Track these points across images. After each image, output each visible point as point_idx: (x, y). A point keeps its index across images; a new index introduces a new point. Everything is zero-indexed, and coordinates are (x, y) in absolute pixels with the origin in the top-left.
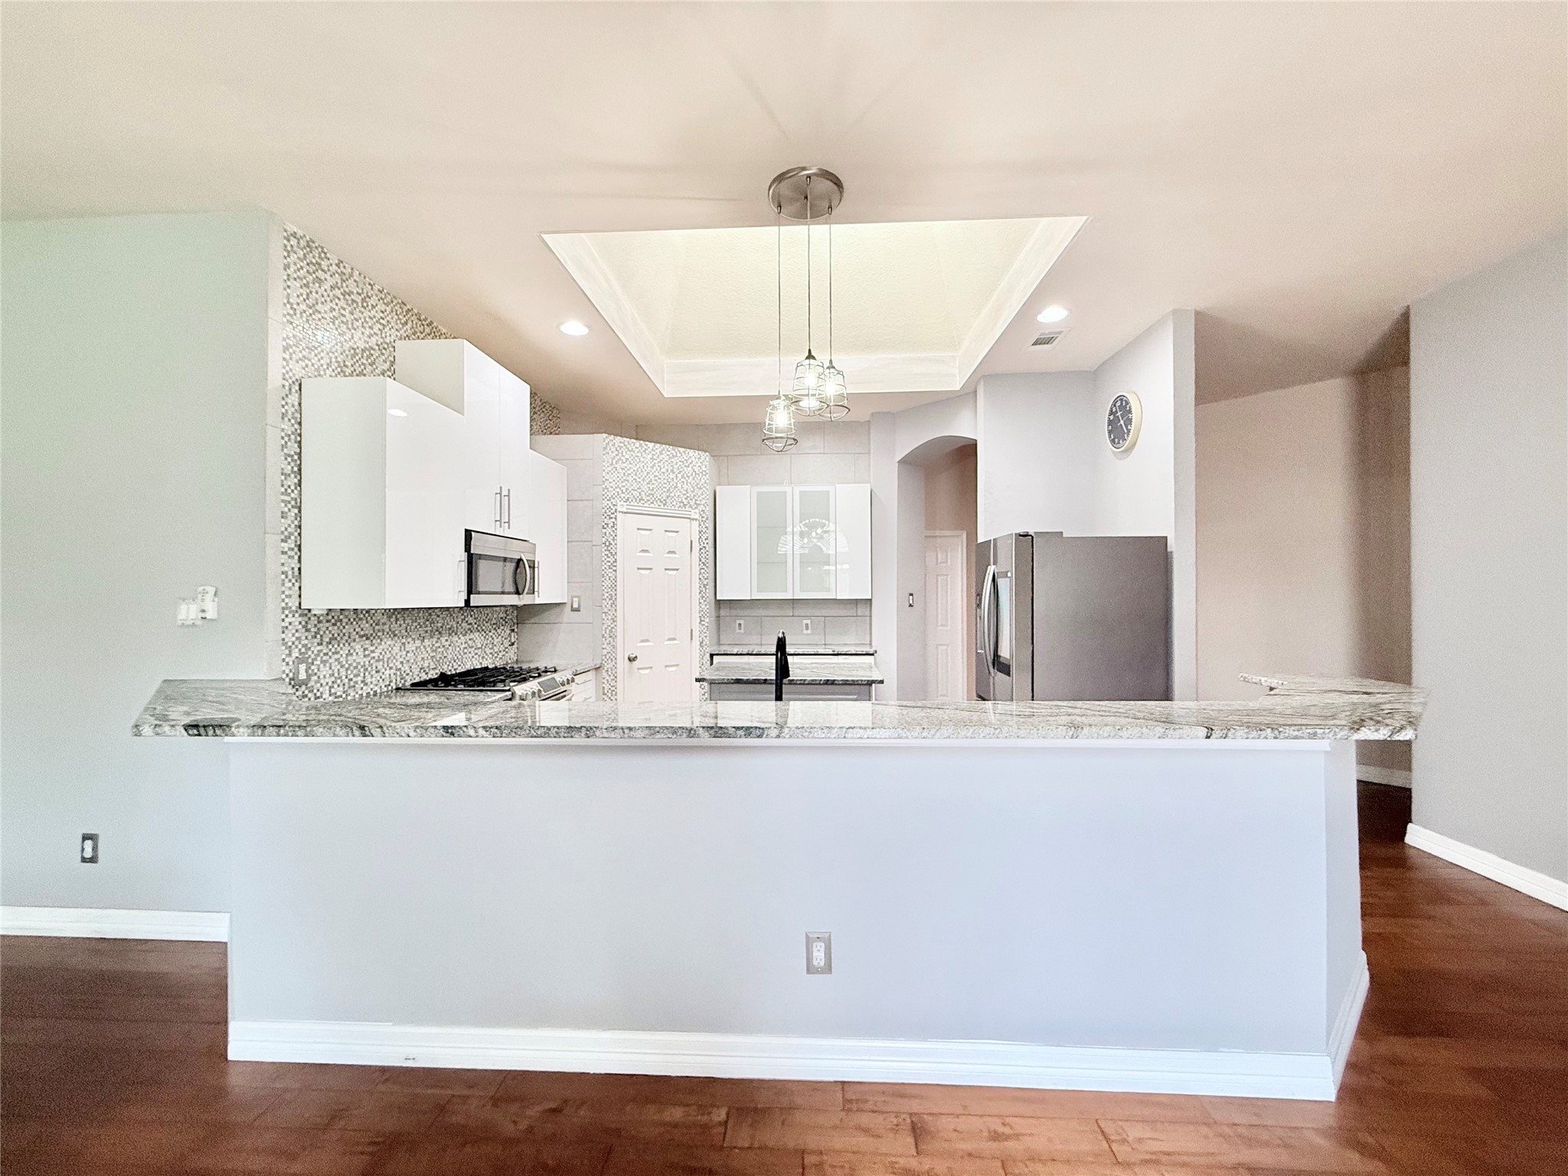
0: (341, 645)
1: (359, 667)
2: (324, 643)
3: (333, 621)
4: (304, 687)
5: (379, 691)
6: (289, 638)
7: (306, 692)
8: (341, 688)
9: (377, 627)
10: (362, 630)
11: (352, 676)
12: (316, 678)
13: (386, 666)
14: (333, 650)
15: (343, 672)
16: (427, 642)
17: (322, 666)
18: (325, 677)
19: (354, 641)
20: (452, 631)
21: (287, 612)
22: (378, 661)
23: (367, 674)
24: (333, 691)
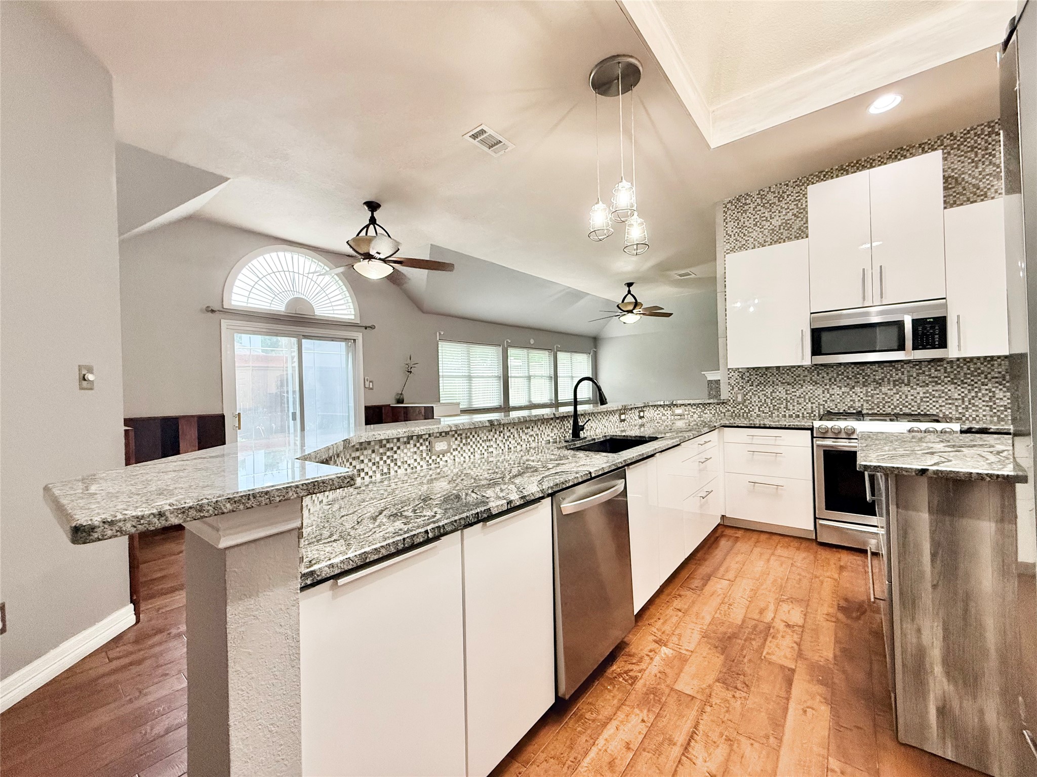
0: (767, 387)
1: (782, 399)
2: (754, 385)
3: (760, 375)
4: (741, 405)
5: (801, 415)
6: (732, 382)
7: (743, 407)
8: (768, 409)
9: (797, 378)
10: (784, 379)
11: (776, 404)
12: (749, 401)
13: (807, 401)
14: (761, 389)
15: (768, 401)
16: (858, 389)
17: (753, 396)
18: (755, 401)
19: (777, 385)
20: (897, 383)
21: (730, 371)
22: (800, 397)
23: (789, 404)
24: (761, 409)
